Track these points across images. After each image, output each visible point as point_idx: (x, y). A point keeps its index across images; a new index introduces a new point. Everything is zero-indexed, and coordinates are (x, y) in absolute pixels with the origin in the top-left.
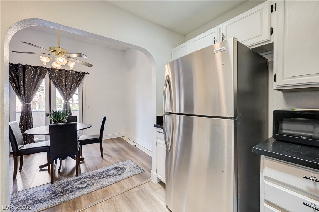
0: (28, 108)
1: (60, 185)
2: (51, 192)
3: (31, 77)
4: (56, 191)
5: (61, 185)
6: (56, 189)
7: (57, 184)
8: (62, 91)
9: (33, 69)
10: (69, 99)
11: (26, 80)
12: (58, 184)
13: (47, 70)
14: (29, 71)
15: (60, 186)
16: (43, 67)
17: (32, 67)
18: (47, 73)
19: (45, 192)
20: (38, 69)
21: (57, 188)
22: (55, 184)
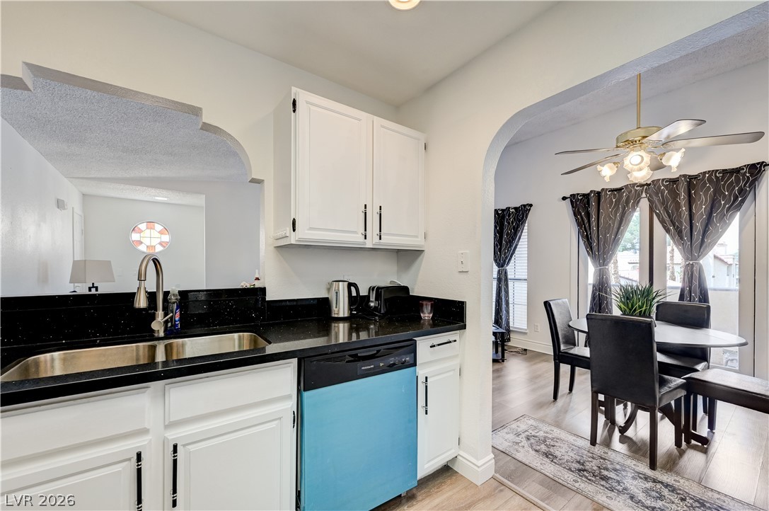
0: (603, 277)
1: (601, 458)
2: (578, 458)
3: (611, 212)
4: (588, 463)
5: (605, 459)
6: (590, 460)
7: (599, 452)
8: (678, 234)
9: (615, 195)
10: (699, 256)
11: (602, 220)
12: (602, 453)
13: (643, 189)
14: (608, 200)
15: (602, 461)
16: (634, 184)
17: (612, 190)
18: (644, 195)
19: (570, 450)
20: (624, 192)
21: (593, 458)
22: (596, 450)
